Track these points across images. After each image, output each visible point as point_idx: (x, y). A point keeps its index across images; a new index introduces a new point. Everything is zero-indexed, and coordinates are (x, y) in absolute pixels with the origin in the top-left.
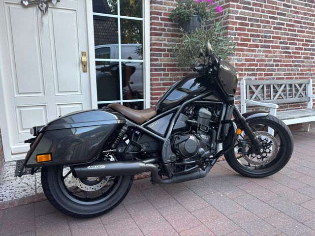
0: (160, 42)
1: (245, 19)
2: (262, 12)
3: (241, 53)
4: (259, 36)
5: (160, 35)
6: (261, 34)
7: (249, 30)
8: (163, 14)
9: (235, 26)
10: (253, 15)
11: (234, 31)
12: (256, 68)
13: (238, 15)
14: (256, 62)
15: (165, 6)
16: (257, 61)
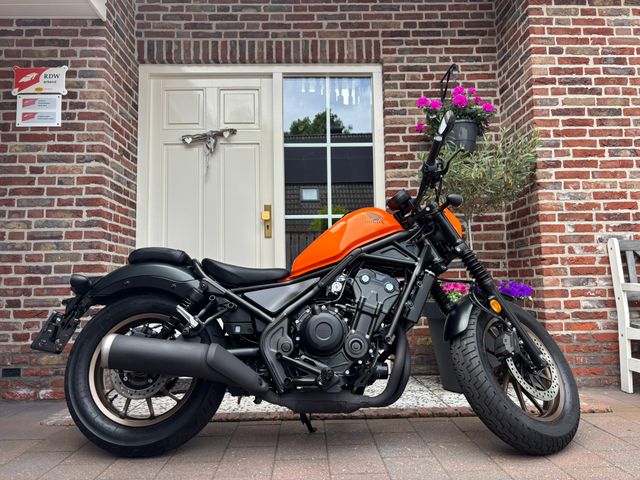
0: (405, 179)
1: (580, 112)
2: (625, 93)
3: (581, 181)
4: (627, 143)
5: (404, 166)
6: (634, 139)
7: (593, 133)
8: (407, 131)
9: (555, 128)
10: (601, 102)
11: (552, 138)
12: (634, 211)
13: (560, 106)
14: (629, 200)
15: (412, 116)
16: (633, 196)
